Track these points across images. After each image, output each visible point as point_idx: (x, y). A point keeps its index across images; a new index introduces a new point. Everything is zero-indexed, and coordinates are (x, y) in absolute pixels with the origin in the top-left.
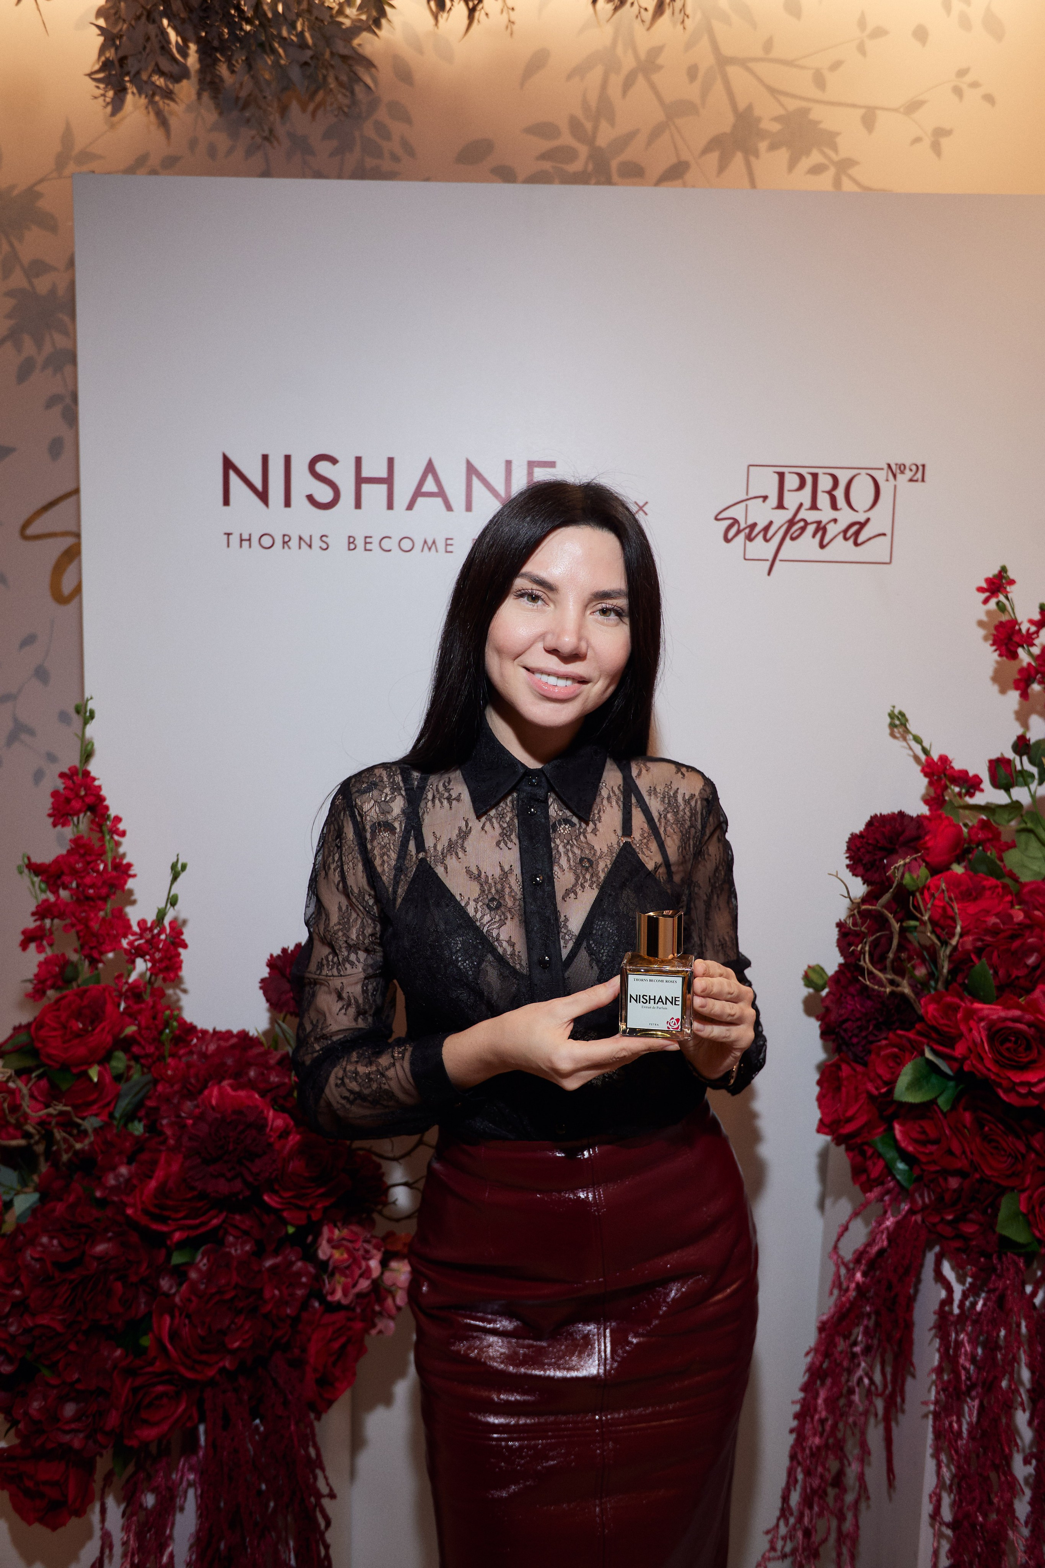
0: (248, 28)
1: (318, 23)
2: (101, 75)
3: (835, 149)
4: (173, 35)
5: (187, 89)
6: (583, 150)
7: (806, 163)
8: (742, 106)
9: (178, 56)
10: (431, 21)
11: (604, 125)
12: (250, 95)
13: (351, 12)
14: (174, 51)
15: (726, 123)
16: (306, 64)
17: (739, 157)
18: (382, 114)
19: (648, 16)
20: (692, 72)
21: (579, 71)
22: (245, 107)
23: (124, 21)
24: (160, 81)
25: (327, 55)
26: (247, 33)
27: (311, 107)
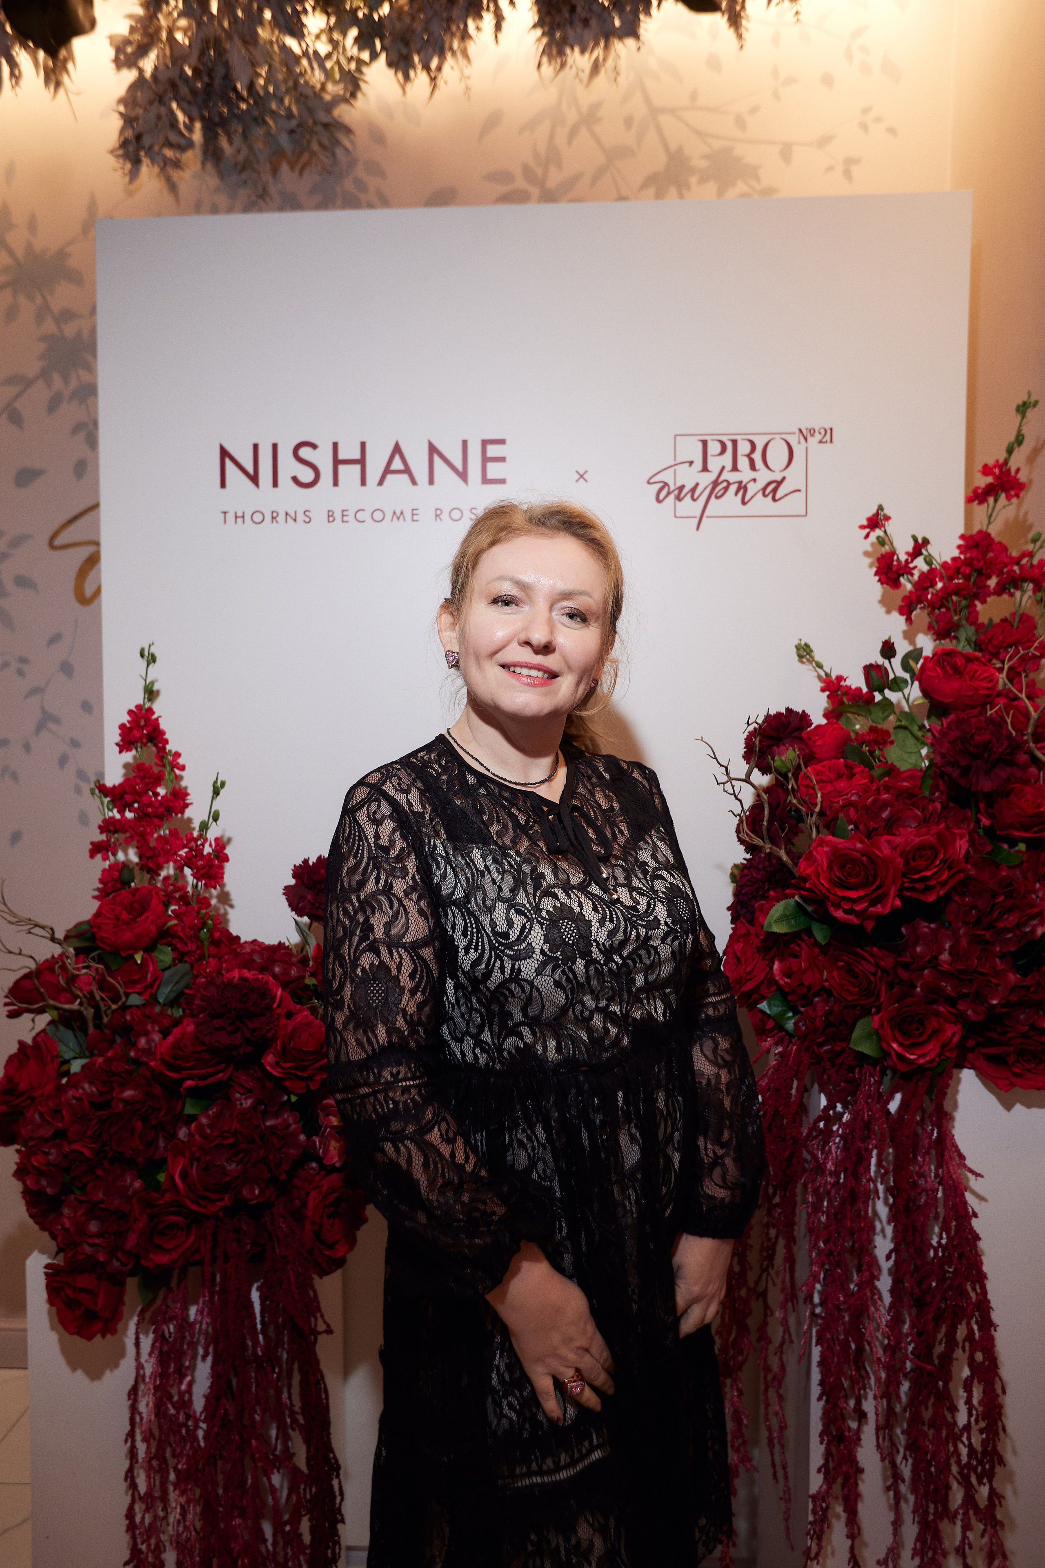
0: (244, 106)
1: (302, 99)
2: (120, 152)
3: (757, 178)
4: (181, 117)
5: (192, 158)
6: (535, 192)
7: (732, 193)
8: (673, 148)
9: (186, 133)
10: (399, 90)
11: (552, 170)
12: (247, 161)
13: (330, 87)
14: (182, 126)
15: (659, 162)
16: (292, 132)
17: (673, 191)
18: (360, 171)
19: (585, 75)
20: (628, 122)
21: (530, 125)
22: (243, 169)
23: (140, 107)
24: (169, 153)
25: (310, 122)
26: (242, 110)
27: (297, 169)
